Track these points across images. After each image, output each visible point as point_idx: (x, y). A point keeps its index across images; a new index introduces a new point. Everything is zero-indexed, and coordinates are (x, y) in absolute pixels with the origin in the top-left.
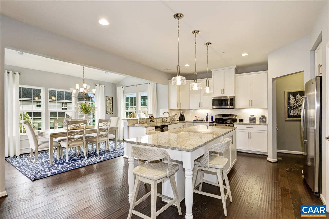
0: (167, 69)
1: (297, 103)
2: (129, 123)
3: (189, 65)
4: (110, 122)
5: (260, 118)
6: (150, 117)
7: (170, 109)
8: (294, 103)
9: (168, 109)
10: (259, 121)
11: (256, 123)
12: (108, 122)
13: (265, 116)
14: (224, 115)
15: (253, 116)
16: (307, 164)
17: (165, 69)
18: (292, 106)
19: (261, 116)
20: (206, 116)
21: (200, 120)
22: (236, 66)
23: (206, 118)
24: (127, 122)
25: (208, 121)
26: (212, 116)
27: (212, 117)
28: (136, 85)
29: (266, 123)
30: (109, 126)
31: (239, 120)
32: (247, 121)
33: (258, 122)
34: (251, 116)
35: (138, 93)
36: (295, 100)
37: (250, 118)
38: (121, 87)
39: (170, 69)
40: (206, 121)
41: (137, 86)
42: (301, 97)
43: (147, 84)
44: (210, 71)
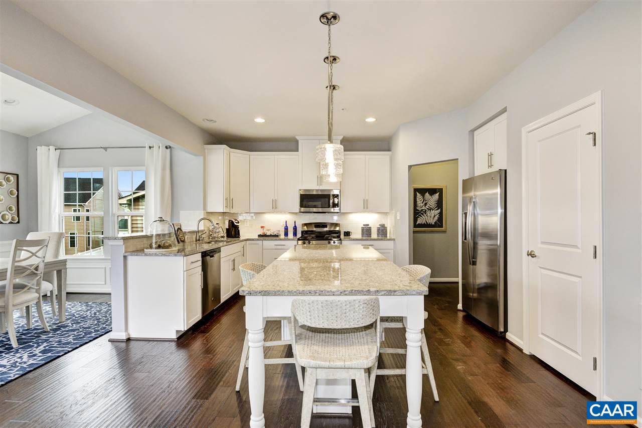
0: (207, 120)
1: (425, 206)
2: (126, 248)
3: (263, 121)
4: (47, 246)
5: (378, 230)
6: (176, 229)
7: (207, 212)
8: (422, 205)
9: (203, 211)
10: (376, 234)
11: (372, 238)
12: (41, 247)
13: (386, 226)
14: (318, 225)
15: (368, 225)
16: (468, 295)
17: (204, 120)
18: (418, 210)
19: (380, 225)
20: (284, 227)
21: (271, 236)
22: (342, 137)
23: (284, 230)
24: (122, 243)
25: (287, 235)
26: (295, 226)
27: (295, 228)
28: (106, 149)
29: (387, 237)
30: (44, 257)
31: (345, 232)
32: (357, 234)
33: (374, 235)
34: (364, 225)
35: (110, 168)
36: (424, 201)
37: (363, 230)
38: (52, 148)
39: (215, 122)
40: (282, 236)
41: (108, 150)
42: (430, 197)
43: (145, 147)
44: (296, 139)
